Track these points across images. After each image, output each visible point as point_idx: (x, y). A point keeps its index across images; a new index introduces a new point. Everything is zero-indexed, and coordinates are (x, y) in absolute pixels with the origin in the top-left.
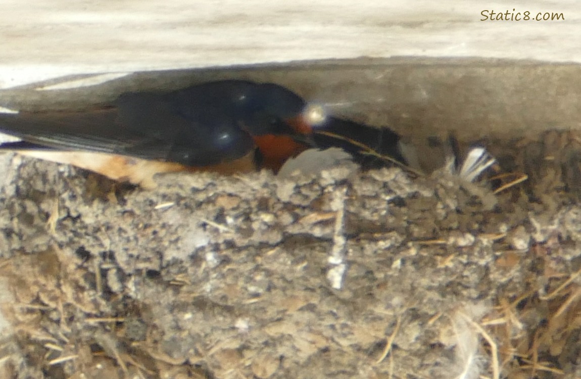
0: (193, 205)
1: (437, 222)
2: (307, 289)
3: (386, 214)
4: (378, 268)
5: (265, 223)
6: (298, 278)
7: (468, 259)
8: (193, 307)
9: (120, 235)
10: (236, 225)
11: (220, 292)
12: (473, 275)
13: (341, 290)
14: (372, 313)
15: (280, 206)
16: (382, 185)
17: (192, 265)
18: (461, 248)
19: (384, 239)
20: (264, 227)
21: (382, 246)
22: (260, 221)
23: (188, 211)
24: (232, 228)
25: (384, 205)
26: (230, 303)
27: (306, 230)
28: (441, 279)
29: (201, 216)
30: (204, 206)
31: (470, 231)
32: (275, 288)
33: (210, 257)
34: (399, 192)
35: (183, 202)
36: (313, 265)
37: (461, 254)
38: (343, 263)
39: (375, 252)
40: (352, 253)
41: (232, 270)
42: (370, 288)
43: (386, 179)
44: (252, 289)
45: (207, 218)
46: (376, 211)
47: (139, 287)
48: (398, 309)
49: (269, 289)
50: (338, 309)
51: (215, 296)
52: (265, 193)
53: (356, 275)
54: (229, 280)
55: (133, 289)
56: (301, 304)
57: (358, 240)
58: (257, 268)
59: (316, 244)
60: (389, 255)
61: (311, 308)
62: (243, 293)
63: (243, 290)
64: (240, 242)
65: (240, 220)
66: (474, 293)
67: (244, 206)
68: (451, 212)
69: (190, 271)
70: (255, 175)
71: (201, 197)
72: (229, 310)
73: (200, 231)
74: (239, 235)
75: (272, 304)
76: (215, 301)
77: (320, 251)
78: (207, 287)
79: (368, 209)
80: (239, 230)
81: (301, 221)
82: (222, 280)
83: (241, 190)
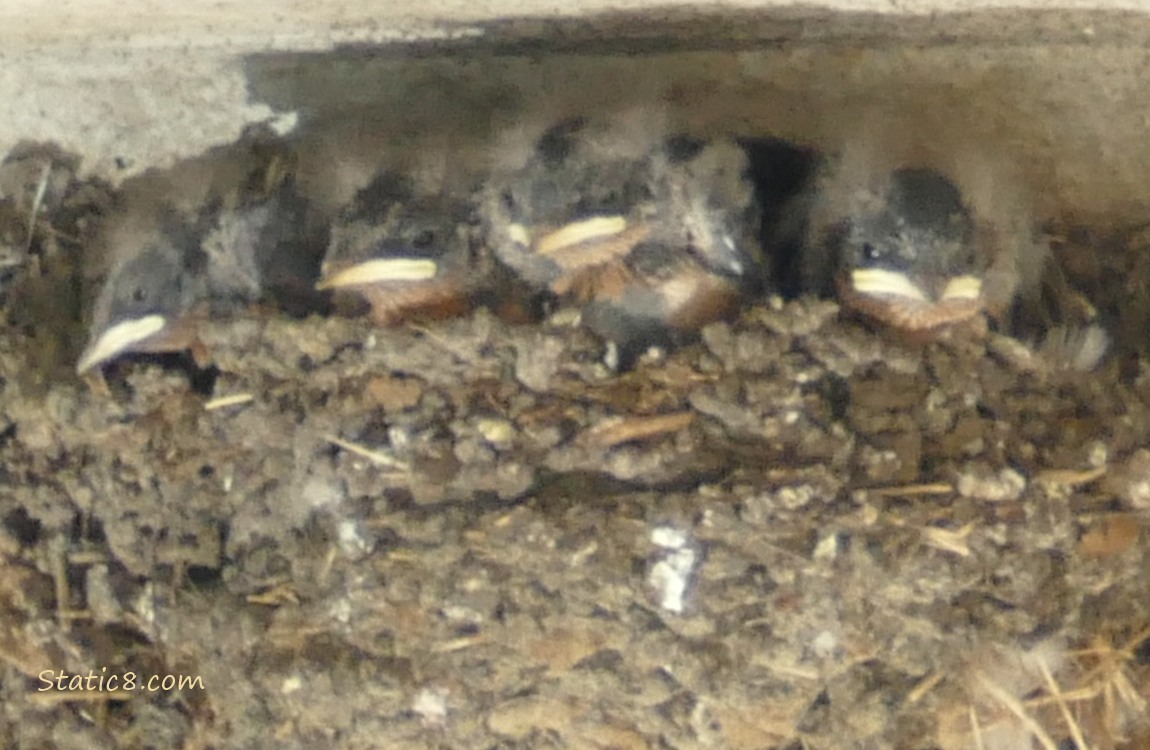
0: (304, 400)
1: (929, 440)
2: (598, 612)
3: (798, 420)
4: (779, 561)
5: (490, 446)
6: (572, 586)
7: (1009, 533)
8: (305, 662)
9: (116, 479)
10: (414, 452)
11: (376, 621)
12: (1024, 575)
13: (686, 615)
14: (763, 672)
15: (526, 401)
16: (787, 347)
17: (301, 555)
18: (991, 504)
19: (794, 484)
20: (485, 456)
21: (792, 501)
22: (475, 440)
23: (291, 416)
24: (403, 460)
25: (794, 399)
26: (399, 651)
27: (593, 462)
28: (940, 586)
29: (323, 428)
30: (330, 403)
31: (1013, 462)
32: (516, 610)
33: (348, 531)
34: (832, 364)
35: (277, 392)
36: (612, 551)
37: (991, 521)
38: (687, 546)
39: (772, 518)
40: (711, 519)
41: (403, 565)
42: (758, 610)
43: (801, 329)
44: (456, 613)
45: (341, 435)
46: (772, 412)
47: (164, 610)
48: (830, 663)
49: (499, 614)
50: (675, 663)
51: (363, 635)
52: (487, 368)
53: (721, 575)
54: (395, 591)
55: (151, 616)
56: (581, 652)
57: (728, 488)
58: (469, 560)
59: (619, 499)
60: (807, 522)
61: (606, 661)
62: (433, 625)
63: (434, 618)
64: (424, 492)
65: (426, 437)
66: (1025, 623)
67: (435, 401)
68: (965, 413)
69: (298, 569)
70: (461, 323)
71: (325, 379)
72: (398, 669)
73: (323, 467)
74: (420, 476)
75: (506, 651)
76: (362, 645)
77: (629, 515)
78: (341, 610)
79: (753, 406)
80: (421, 461)
81: (579, 440)
82: (379, 591)
83: (426, 362)
